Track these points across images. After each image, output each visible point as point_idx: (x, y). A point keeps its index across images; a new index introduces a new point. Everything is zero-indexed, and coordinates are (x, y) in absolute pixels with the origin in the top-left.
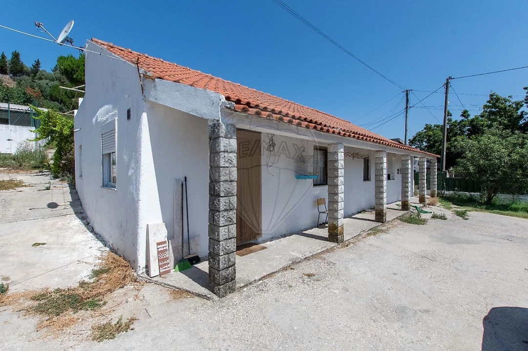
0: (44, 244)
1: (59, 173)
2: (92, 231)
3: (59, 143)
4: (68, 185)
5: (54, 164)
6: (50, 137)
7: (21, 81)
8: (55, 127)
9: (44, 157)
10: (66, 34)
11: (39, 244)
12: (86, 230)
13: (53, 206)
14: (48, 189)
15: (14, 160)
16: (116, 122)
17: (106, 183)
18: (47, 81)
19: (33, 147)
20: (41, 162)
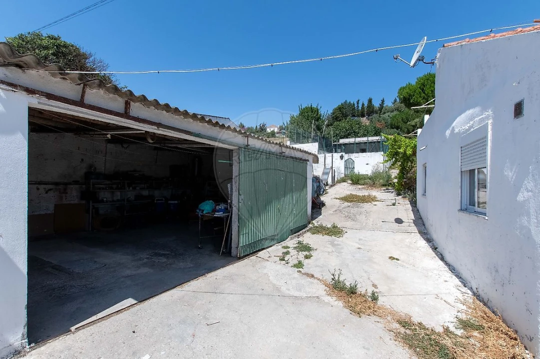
0: (397, 259)
1: (402, 190)
2: (442, 258)
3: (402, 163)
4: (409, 203)
5: (397, 183)
6: (394, 159)
7: (372, 119)
8: (400, 149)
10: (419, 54)
11: (394, 259)
12: (436, 256)
13: (399, 221)
14: (394, 205)
15: (370, 179)
16: (490, 127)
17: (464, 207)
18: (389, 113)
19: (381, 168)
20: (388, 181)
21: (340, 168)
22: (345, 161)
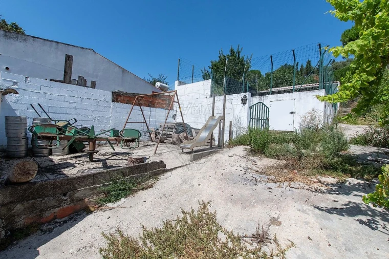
21: (242, 119)
22: (251, 108)
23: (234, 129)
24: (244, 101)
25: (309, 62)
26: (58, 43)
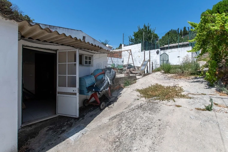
5: (208, 72)
9: (197, 66)
15: (180, 68)
19: (190, 59)
20: (196, 70)
21: (157, 60)
22: (161, 56)
23: (154, 65)
24: (158, 53)
25: (185, 28)
26: (68, 29)
